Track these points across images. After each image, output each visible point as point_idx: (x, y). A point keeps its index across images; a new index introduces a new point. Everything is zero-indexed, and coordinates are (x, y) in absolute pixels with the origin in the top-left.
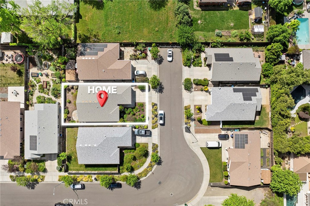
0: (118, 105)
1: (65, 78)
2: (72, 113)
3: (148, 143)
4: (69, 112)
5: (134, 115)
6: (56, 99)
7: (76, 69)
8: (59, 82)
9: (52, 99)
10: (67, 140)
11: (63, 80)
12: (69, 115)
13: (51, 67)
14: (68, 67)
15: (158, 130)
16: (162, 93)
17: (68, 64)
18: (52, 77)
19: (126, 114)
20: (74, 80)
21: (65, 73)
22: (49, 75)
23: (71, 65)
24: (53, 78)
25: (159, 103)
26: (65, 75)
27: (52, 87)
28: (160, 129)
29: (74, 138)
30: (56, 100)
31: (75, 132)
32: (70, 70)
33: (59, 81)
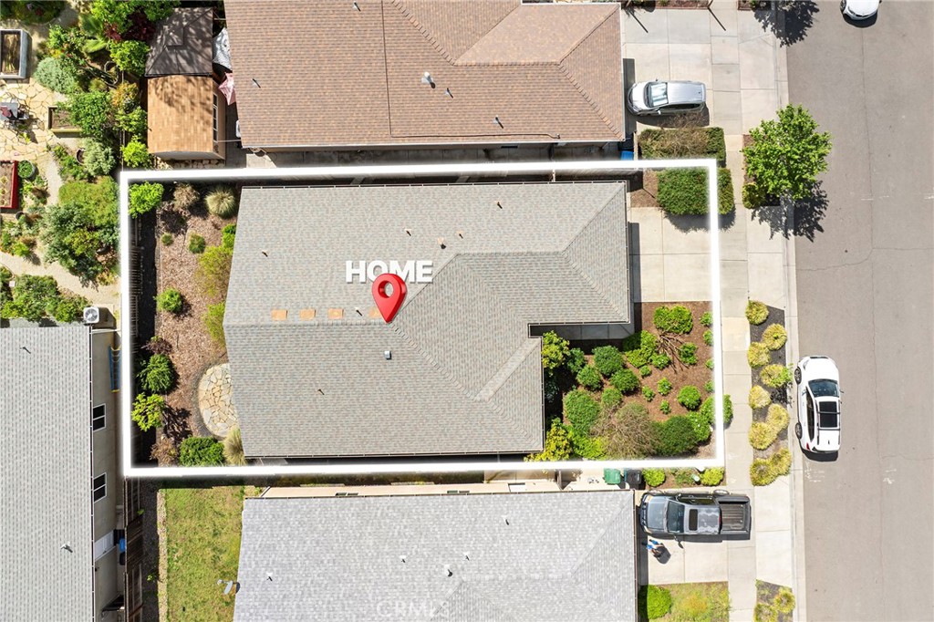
0: (536, 330)
1: (144, 141)
2: (198, 381)
3: (724, 585)
4: (174, 376)
5: (633, 391)
6: (84, 284)
7: (219, 73)
8: (106, 167)
9: (61, 286)
10: (163, 573)
11: (130, 150)
12: (174, 401)
13: (48, 60)
14: (163, 57)
15: (793, 488)
16: (816, 231)
17: (167, 35)
18: (59, 135)
19: (578, 385)
20: (209, 150)
21: (141, 100)
22: (32, 120)
23: (185, 44)
24: (63, 141)
25: (795, 303)
26: (144, 117)
27: (53, 200)
28: (805, 480)
29: (215, 560)
30: (88, 292)
31: (220, 514)
32: (180, 79)
33: (101, 157)
